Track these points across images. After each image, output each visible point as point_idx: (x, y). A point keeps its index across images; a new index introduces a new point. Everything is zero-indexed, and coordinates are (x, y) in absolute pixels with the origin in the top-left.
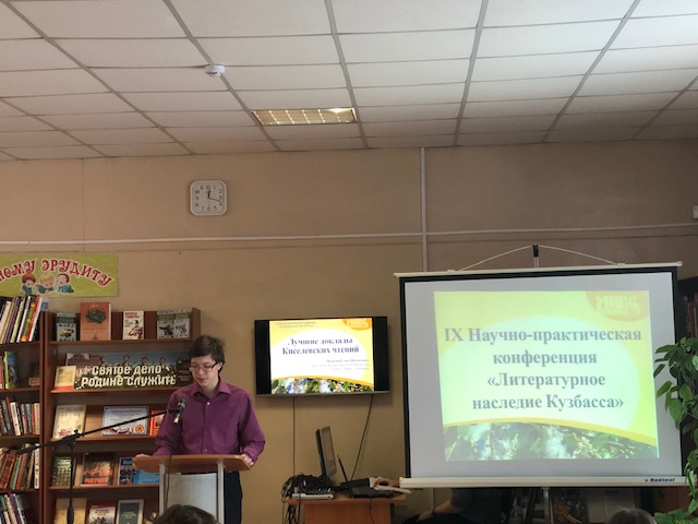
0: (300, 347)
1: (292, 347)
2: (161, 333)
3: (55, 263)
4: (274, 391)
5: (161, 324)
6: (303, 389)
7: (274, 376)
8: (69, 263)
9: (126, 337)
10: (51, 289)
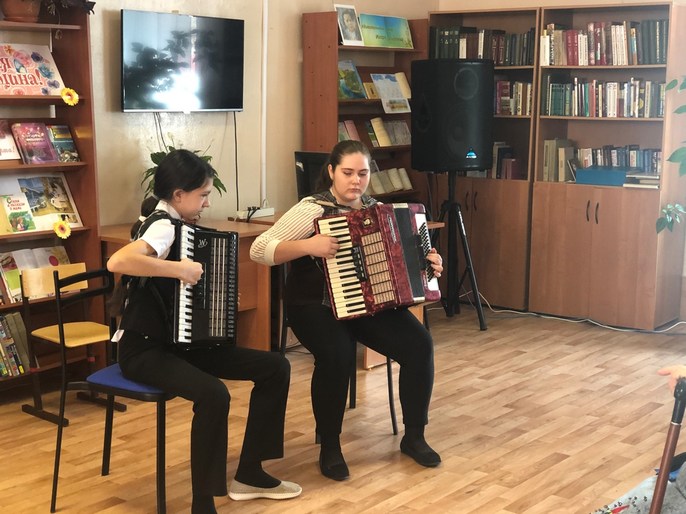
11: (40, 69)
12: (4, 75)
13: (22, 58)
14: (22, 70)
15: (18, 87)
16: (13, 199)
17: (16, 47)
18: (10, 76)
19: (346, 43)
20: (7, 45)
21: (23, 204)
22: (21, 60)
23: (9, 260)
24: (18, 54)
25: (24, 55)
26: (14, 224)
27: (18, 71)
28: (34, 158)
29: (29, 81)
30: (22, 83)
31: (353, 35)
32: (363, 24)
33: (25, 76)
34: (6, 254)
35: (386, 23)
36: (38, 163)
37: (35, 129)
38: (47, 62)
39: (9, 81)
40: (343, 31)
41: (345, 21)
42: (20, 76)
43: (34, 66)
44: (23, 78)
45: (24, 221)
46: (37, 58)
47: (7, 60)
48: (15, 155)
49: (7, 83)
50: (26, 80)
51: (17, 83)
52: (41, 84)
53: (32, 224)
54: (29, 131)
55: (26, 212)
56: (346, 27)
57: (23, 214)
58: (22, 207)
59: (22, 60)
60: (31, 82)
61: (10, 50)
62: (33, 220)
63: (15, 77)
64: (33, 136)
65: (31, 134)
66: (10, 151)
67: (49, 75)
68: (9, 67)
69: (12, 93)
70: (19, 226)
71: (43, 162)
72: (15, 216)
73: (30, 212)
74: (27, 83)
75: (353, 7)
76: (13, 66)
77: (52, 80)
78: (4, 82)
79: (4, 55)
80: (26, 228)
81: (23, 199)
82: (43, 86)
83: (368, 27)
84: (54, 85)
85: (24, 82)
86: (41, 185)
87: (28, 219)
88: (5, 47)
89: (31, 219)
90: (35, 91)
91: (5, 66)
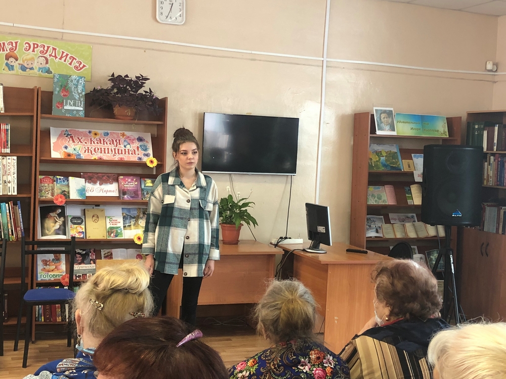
3: (36, 46)
8: (48, 47)
10: (32, 69)
11: (141, 146)
12: (115, 149)
13: (130, 140)
14: (128, 147)
15: (121, 156)
16: (114, 219)
17: (128, 133)
18: (118, 150)
19: (379, 133)
20: (122, 132)
21: (119, 222)
22: (128, 141)
23: (109, 254)
24: (129, 137)
25: (133, 138)
26: (110, 233)
27: (125, 146)
28: (126, 196)
29: (130, 152)
30: (125, 153)
31: (388, 127)
32: (399, 120)
33: (128, 150)
34: (108, 250)
35: (423, 119)
36: (128, 199)
37: (132, 180)
38: (147, 142)
39: (117, 152)
40: (378, 125)
41: (382, 118)
42: (125, 150)
43: (137, 144)
44: (127, 151)
45: (117, 232)
46: (140, 139)
47: (119, 140)
48: (116, 194)
49: (115, 153)
50: (129, 152)
51: (122, 153)
52: (138, 154)
53: (121, 234)
54: (127, 181)
55: (120, 227)
56: (382, 123)
57: (117, 228)
58: (118, 224)
59: (130, 141)
60: (132, 154)
61: (123, 135)
62: (123, 232)
63: (122, 150)
64: (130, 184)
65: (129, 183)
66: (113, 191)
67: (146, 150)
68: (120, 144)
69: (116, 159)
70: (112, 235)
71: (131, 199)
72: (111, 228)
73: (122, 227)
74: (129, 154)
75: (392, 109)
76: (122, 144)
77: (146, 153)
78: (113, 152)
79: (118, 137)
80: (116, 236)
81: (121, 220)
82: (139, 156)
83: (404, 122)
84: (147, 155)
85: (127, 153)
86: (136, 212)
87: (119, 231)
88: (121, 133)
89: (121, 231)
90: (134, 158)
91: (117, 144)
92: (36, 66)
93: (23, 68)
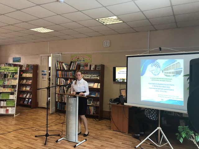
0: (121, 72)
1: (120, 72)
2: (97, 69)
3: (82, 56)
4: (116, 81)
5: (97, 67)
6: (122, 81)
7: (116, 78)
8: (84, 56)
9: (91, 69)
92: (82, 60)
93: (80, 61)
